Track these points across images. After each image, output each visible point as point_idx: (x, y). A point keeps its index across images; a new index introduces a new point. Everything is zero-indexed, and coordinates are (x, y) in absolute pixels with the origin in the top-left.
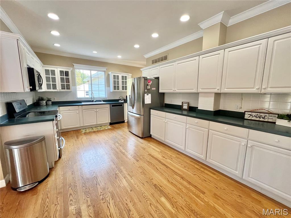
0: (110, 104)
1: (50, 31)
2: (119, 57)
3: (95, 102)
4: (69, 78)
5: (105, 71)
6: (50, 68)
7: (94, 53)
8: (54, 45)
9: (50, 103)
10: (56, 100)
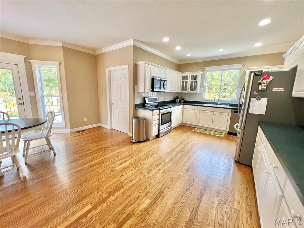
0: (232, 109)
1: (175, 48)
2: (258, 44)
3: (219, 104)
4: (197, 81)
5: (240, 69)
6: (185, 74)
7: (221, 52)
8: (187, 55)
9: (182, 101)
10: (188, 100)
